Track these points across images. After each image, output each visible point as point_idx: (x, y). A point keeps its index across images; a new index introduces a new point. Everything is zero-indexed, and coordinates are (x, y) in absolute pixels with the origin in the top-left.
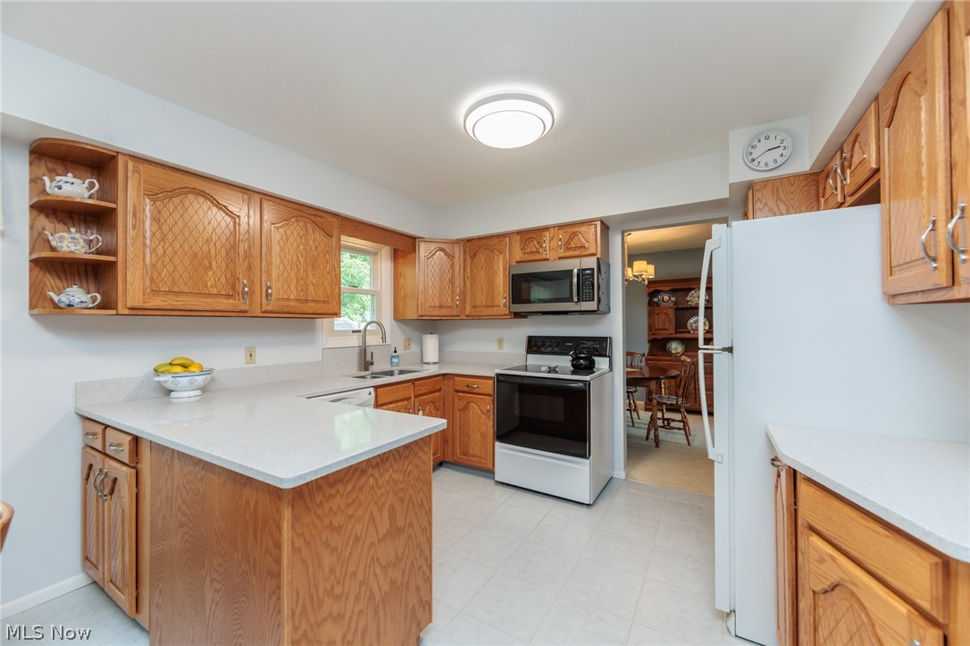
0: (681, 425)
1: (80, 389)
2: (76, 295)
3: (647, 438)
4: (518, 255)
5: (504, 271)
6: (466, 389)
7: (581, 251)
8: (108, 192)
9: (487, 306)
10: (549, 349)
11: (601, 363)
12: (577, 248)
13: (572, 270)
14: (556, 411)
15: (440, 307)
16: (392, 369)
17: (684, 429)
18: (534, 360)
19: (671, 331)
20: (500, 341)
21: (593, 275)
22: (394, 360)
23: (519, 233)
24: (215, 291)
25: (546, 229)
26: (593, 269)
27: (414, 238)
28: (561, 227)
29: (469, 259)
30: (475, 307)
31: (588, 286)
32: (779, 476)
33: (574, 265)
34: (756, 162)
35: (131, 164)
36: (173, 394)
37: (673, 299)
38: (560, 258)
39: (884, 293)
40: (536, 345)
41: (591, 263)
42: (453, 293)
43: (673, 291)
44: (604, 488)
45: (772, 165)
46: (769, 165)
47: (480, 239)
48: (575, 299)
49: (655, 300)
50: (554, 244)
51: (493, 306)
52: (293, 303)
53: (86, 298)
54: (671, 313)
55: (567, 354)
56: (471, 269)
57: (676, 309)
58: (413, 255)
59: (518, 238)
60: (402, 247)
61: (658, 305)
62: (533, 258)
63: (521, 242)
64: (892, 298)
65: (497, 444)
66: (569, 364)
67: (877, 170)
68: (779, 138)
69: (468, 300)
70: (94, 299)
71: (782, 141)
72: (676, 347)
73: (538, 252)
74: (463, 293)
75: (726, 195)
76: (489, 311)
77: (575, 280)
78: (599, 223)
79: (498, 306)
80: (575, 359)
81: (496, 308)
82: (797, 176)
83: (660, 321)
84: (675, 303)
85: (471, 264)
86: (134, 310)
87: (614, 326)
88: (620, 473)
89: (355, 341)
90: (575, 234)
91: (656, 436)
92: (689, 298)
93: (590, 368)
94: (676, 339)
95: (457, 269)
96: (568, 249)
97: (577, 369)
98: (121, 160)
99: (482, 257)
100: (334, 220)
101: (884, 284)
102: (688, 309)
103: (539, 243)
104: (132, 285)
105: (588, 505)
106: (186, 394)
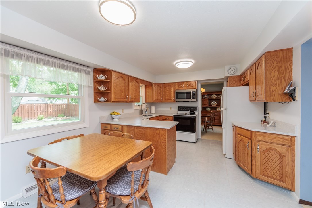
0: (211, 128)
1: (101, 118)
2: (102, 99)
3: (203, 131)
4: (177, 88)
5: (173, 91)
6: (165, 119)
7: (192, 87)
8: (108, 78)
9: (169, 100)
10: (184, 110)
11: (196, 113)
12: (191, 87)
13: (191, 92)
14: (188, 123)
15: (157, 99)
16: (146, 114)
17: (212, 128)
18: (179, 112)
19: (207, 105)
20: (171, 108)
21: (195, 93)
22: (146, 113)
23: (177, 82)
24: (123, 97)
25: (184, 82)
26: (195, 92)
27: (151, 83)
28: (187, 82)
29: (164, 88)
30: (166, 100)
31: (194, 95)
32: (234, 129)
33: (191, 91)
34: (230, 73)
35: (113, 72)
36: (114, 119)
37: (208, 97)
38: (187, 89)
39: (249, 100)
40: (180, 109)
41: (195, 90)
42: (160, 96)
43: (208, 95)
44: (197, 140)
45: (233, 73)
46: (232, 73)
47: (167, 83)
48: (191, 98)
49: (204, 97)
50: (186, 85)
51: (170, 100)
52: (133, 100)
53: (104, 99)
54: (207, 100)
55: (189, 111)
56: (165, 91)
57: (209, 100)
58: (151, 87)
59: (177, 84)
60: (148, 85)
61: (204, 98)
62: (181, 88)
63: (178, 85)
64: (251, 101)
65: (177, 131)
66: (189, 113)
67: (249, 81)
68: (234, 68)
69: (164, 98)
70: (106, 100)
71: (235, 69)
72: (209, 109)
73: (182, 87)
74: (163, 97)
75: (224, 78)
76: (169, 101)
77: (191, 94)
78: (196, 81)
79: (172, 100)
80: (191, 112)
81: (171, 100)
82: (237, 76)
83: (205, 102)
84: (208, 98)
85: (165, 89)
86: (113, 102)
87: (199, 104)
88: (200, 137)
89: (139, 108)
90: (191, 84)
91: (206, 130)
92: (212, 97)
93: (194, 114)
94: (209, 107)
95: (161, 90)
96: (189, 87)
97: (191, 114)
98: (111, 71)
99: (168, 88)
100: (139, 80)
101: (249, 99)
102: (212, 99)
103: (182, 85)
104: (113, 97)
105: (195, 143)
106: (116, 119)
